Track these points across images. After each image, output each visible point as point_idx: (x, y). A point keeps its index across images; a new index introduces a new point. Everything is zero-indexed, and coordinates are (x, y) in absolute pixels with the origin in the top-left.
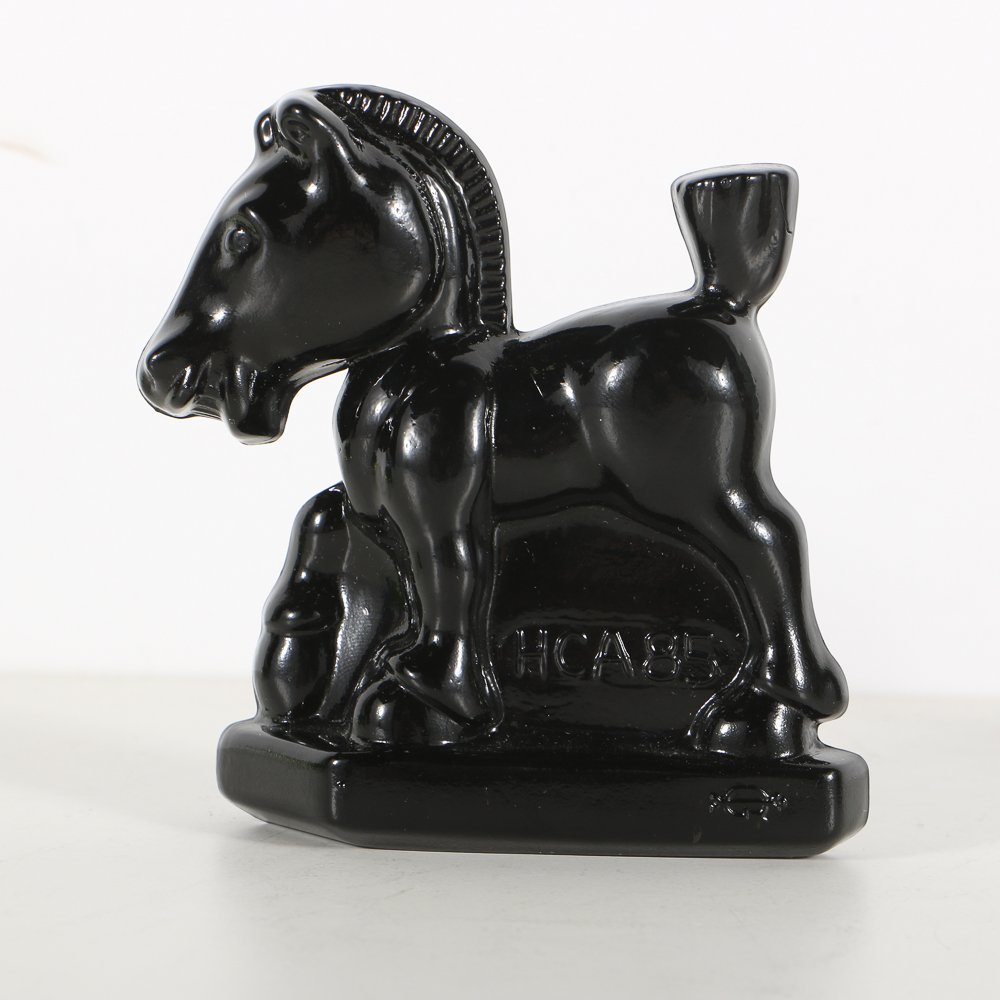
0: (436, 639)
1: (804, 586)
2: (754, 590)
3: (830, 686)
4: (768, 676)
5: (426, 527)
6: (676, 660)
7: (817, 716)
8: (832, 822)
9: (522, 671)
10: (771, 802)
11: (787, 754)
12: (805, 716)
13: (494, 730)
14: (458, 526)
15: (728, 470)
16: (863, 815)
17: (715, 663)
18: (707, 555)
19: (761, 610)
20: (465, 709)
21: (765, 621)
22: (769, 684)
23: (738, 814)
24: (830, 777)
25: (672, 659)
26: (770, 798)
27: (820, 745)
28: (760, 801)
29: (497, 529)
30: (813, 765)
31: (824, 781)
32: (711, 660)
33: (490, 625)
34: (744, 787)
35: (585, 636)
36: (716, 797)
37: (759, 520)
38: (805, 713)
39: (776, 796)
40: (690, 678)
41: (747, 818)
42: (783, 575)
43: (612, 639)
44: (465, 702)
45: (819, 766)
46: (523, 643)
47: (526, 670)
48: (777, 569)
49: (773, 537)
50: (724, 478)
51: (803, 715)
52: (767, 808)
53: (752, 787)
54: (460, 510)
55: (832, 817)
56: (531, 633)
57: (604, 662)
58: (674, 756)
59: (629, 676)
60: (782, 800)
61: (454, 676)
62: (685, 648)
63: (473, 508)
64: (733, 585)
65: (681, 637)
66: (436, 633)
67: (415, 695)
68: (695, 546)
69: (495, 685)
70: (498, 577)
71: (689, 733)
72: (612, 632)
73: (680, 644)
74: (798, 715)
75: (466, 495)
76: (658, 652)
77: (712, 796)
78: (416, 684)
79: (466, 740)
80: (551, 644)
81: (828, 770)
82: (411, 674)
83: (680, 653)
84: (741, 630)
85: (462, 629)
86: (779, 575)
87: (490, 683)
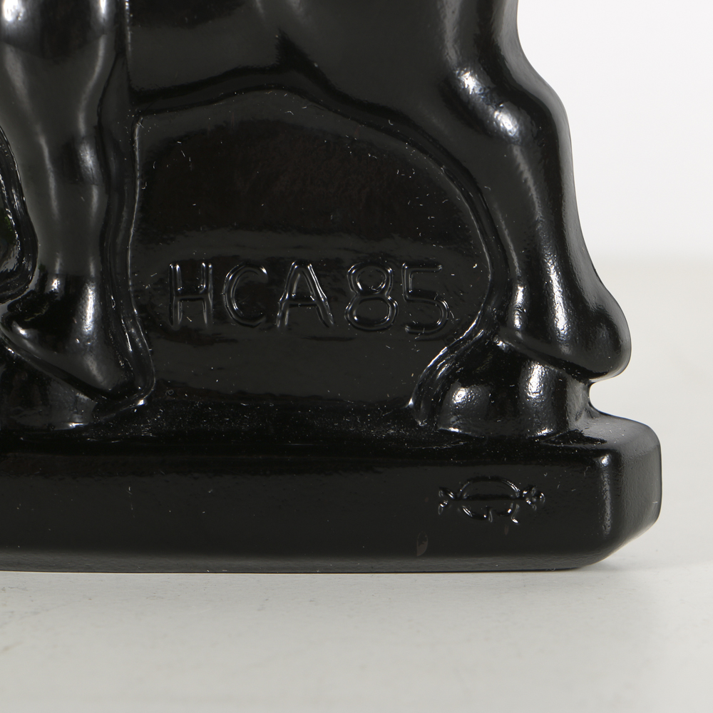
0: (55, 284)
1: (567, 197)
2: (496, 206)
3: (604, 333)
4: (517, 323)
5: (38, 128)
6: (391, 302)
7: (587, 376)
8: (608, 523)
9: (180, 320)
10: (522, 499)
11: (545, 431)
12: (569, 377)
13: (141, 402)
14: (82, 127)
15: (455, 41)
16: (653, 508)
17: (445, 303)
18: (430, 156)
19: (506, 232)
20: (99, 378)
21: (512, 247)
22: (519, 335)
23: (477, 516)
24: (605, 461)
25: (385, 301)
26: (521, 492)
27: (593, 413)
28: (507, 497)
29: (138, 125)
30: (580, 445)
31: (597, 468)
32: (440, 299)
33: (133, 257)
34: (485, 479)
35: (264, 271)
36: (446, 492)
37: (500, 110)
38: (569, 373)
39: (529, 490)
40: (411, 326)
41: (491, 520)
42: (535, 183)
43: (303, 273)
44: (99, 369)
45: (588, 446)
46: (180, 282)
47: (184, 318)
48: (528, 176)
49: (520, 132)
50: (452, 53)
51: (567, 375)
52: (518, 506)
53: (496, 479)
54: (84, 103)
55: (608, 516)
56: (191, 267)
57: (291, 306)
58: (389, 437)
59: (327, 325)
60: (538, 495)
61: (82, 333)
62: (404, 284)
63: (102, 100)
64: (468, 199)
65: (398, 268)
66: (57, 276)
67: (29, 361)
68: (413, 145)
69: (141, 341)
70: (141, 190)
71: (411, 402)
72: (303, 264)
73: (396, 279)
74: (559, 376)
75: (91, 83)
76: (366, 290)
77: (441, 493)
78: (29, 345)
79: (102, 419)
80: (218, 281)
81: (602, 453)
82: (23, 332)
83: (396, 293)
84: (480, 259)
85: (92, 271)
86: (531, 183)
87: (133, 339)
